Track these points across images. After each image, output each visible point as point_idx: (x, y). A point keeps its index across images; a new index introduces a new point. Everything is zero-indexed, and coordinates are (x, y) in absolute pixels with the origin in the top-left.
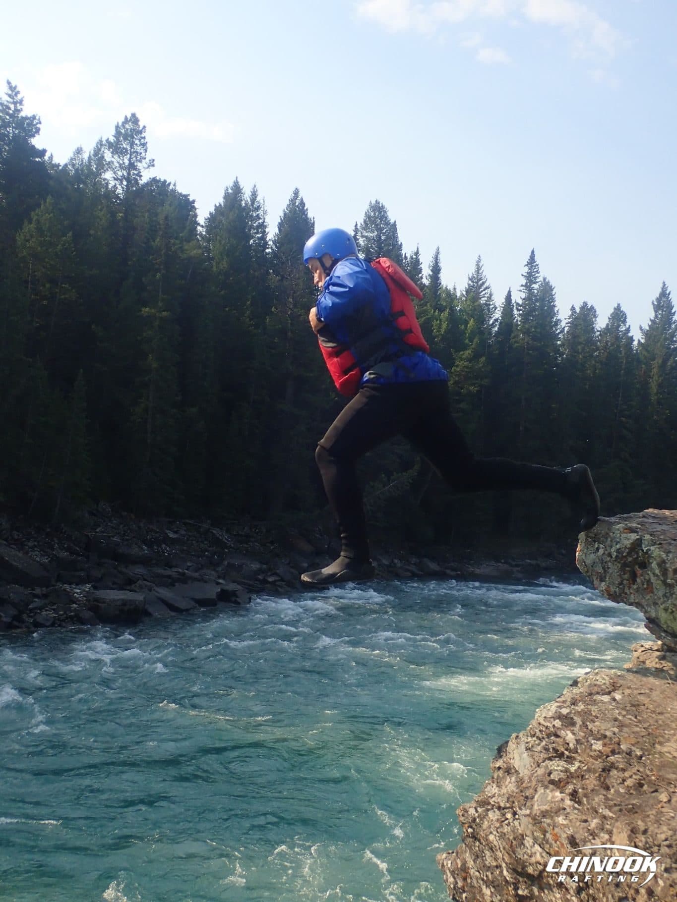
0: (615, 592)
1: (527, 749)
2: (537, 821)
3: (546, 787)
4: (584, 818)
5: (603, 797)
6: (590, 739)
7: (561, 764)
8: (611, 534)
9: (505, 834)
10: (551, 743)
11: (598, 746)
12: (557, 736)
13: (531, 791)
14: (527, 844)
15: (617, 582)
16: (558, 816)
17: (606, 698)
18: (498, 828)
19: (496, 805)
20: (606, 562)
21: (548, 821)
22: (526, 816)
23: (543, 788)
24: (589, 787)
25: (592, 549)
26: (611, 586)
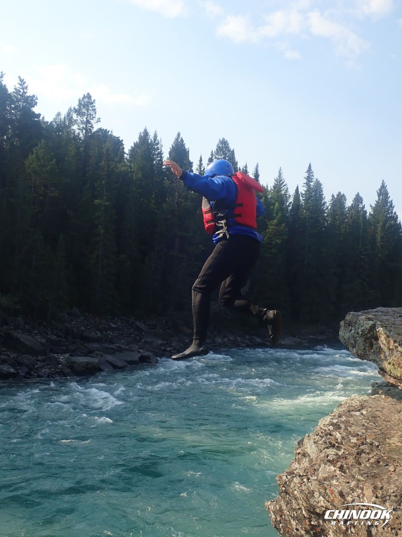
0: (361, 354)
1: (315, 443)
2: (321, 483)
3: (326, 464)
4: (347, 481)
5: (358, 469)
6: (349, 436)
7: (334, 451)
8: (358, 321)
9: (303, 490)
10: (327, 439)
11: (354, 440)
12: (331, 435)
13: (317, 466)
14: (316, 496)
15: (362, 348)
16: (333, 480)
17: (358, 413)
18: (299, 487)
19: (298, 474)
20: (356, 337)
21: (328, 483)
22: (315, 480)
23: (324, 464)
24: (350, 463)
25: (348, 330)
26: (359, 350)
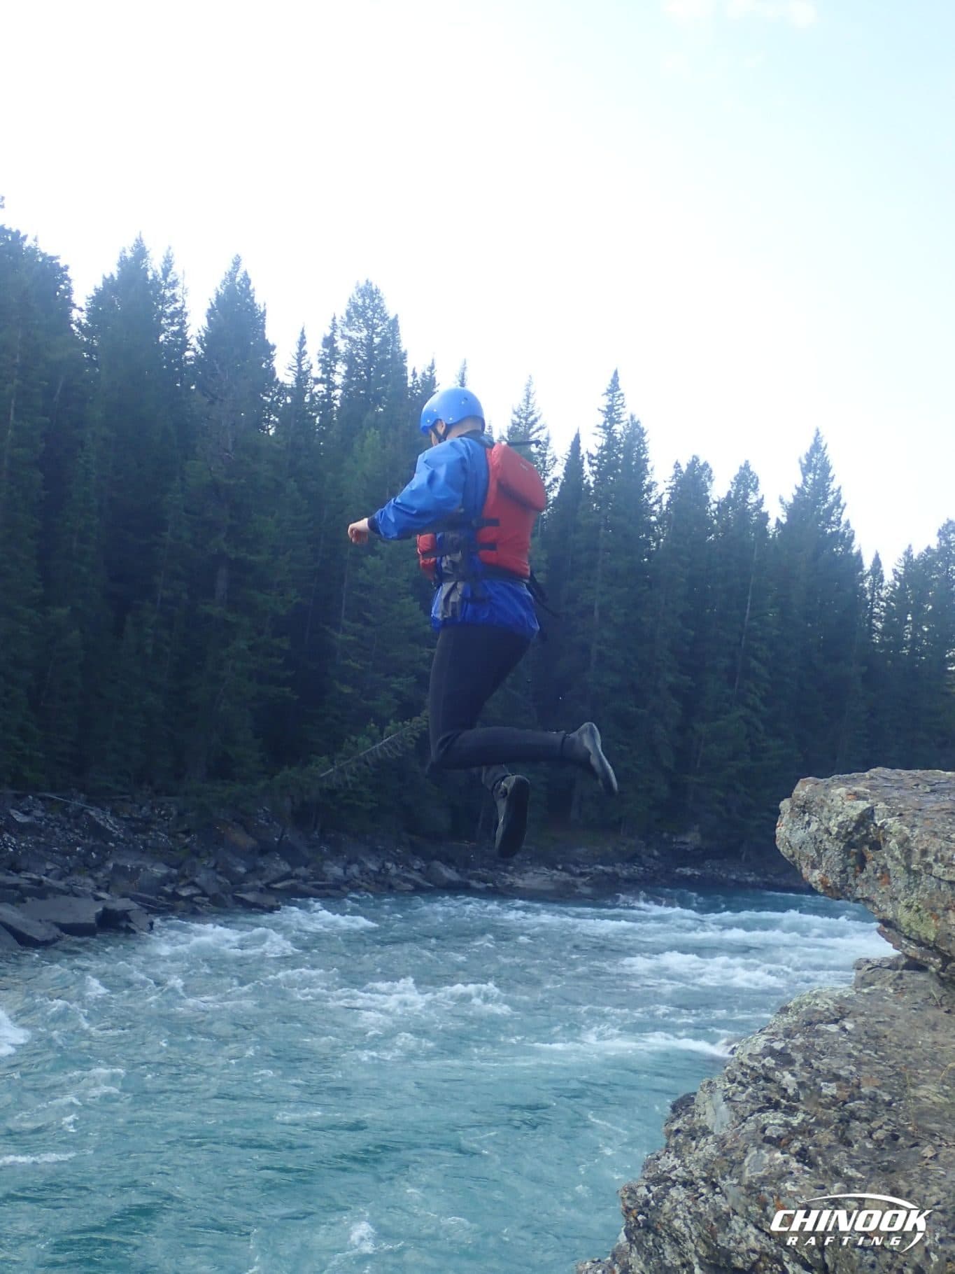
0: (835, 883)
1: (727, 1099)
2: (753, 1190)
3: (760, 1147)
4: (821, 1183)
5: (845, 1154)
6: (818, 1080)
7: (778, 1116)
8: (829, 802)
9: (701, 1215)
10: (758, 1089)
11: (830, 1089)
12: (767, 1079)
13: (739, 1153)
14: (735, 1226)
15: (838, 869)
16: (784, 1183)
17: (833, 1028)
18: (691, 1207)
19: (680, 1180)
20: (821, 842)
21: (771, 1189)
22: (734, 1186)
23: (755, 1148)
24: (823, 1143)
25: (799, 824)
26: (829, 875)
